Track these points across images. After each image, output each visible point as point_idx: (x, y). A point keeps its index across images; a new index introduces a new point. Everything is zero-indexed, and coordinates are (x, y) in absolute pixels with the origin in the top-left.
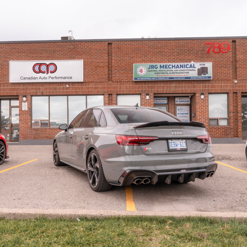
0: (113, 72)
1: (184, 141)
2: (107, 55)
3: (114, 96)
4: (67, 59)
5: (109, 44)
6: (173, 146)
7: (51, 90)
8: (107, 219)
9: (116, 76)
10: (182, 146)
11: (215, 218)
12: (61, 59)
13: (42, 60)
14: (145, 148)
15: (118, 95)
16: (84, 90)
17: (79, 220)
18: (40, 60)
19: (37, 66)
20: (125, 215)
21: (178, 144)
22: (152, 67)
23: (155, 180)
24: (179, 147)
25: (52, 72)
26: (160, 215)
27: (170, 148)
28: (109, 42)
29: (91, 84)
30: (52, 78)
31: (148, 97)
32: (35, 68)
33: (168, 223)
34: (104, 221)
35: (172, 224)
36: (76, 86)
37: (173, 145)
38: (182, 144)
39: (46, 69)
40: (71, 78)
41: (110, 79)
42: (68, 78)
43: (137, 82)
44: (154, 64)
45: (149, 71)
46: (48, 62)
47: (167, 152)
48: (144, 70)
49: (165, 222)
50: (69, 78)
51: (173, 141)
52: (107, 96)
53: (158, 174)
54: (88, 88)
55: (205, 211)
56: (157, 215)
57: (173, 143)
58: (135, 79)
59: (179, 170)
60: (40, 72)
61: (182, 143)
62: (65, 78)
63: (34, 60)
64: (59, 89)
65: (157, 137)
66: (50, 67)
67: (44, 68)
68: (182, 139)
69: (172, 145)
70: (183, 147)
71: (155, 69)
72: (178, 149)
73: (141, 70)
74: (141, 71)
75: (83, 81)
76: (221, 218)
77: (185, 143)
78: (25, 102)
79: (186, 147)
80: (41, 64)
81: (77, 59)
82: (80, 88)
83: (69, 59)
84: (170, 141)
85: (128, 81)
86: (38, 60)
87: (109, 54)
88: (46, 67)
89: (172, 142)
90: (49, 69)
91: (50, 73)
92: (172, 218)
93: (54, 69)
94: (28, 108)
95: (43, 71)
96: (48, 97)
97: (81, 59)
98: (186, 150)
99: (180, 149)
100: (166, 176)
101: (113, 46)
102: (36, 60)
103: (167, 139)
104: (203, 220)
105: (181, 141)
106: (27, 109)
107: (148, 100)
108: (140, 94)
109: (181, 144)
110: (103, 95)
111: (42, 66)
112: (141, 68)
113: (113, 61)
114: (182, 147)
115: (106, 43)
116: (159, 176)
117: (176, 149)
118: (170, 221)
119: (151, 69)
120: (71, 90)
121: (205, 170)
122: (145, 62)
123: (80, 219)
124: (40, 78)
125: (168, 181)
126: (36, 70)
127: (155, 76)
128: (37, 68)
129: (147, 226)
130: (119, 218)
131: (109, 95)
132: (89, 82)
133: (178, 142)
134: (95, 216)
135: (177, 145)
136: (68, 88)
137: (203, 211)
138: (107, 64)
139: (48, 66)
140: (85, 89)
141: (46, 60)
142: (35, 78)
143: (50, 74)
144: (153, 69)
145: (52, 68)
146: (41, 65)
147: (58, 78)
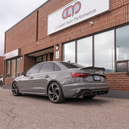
7: (77, 33)
16: (111, 21)
19: (65, 12)
25: (77, 13)
29: (121, 9)
30: (77, 19)
32: (64, 14)
39: (72, 11)
40: (95, 11)
42: (91, 12)
50: (93, 11)
60: (68, 16)
62: (88, 13)
64: (84, 29)
66: (75, 7)
78: (57, 50)
82: (106, 21)
88: (72, 9)
90: (75, 9)
91: (76, 14)
93: (78, 8)
94: (59, 56)
95: (70, 14)
106: (58, 58)
111: (69, 10)
120: (96, 26)
124: (67, 22)
126: (64, 16)
136: (93, 25)
140: (113, 19)
143: (75, 16)
147: (82, 16)
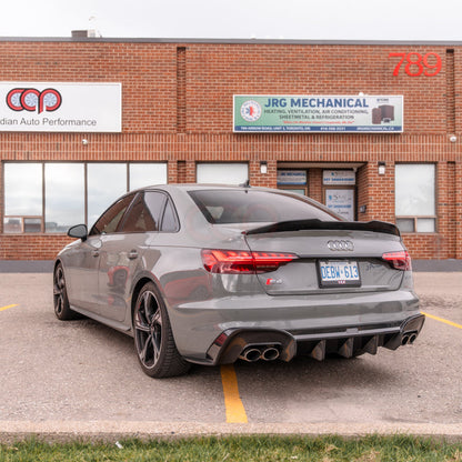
0: (188, 113)
1: (354, 264)
2: (174, 74)
3: (190, 165)
4: (86, 81)
5: (178, 49)
6: (330, 275)
7: (48, 150)
8: (185, 443)
9: (195, 121)
10: (350, 275)
11: (432, 436)
12: (72, 80)
13: (27, 80)
14: (269, 280)
15: (198, 162)
16: (123, 150)
17: (120, 446)
18: (23, 80)
19: (15, 95)
20: (229, 432)
21: (340, 270)
22: (275, 102)
23: (290, 352)
24: (342, 278)
26: (309, 432)
27: (324, 280)
28: (181, 45)
29: (140, 137)
30: (51, 123)
31: (264, 169)
32: (13, 98)
33: (326, 450)
34: (179, 447)
35: (336, 453)
36: (105, 141)
37: (331, 273)
38: (348, 270)
39: (37, 101)
40: (94, 123)
41: (180, 127)
42: (86, 123)
43: (240, 136)
44: (279, 97)
45: (268, 111)
46: (41, 86)
47: (315, 288)
48: (256, 110)
49: (319, 448)
50: (90, 123)
51: (330, 264)
52: (174, 165)
53: (296, 337)
54: (132, 146)
55: (402, 421)
56: (301, 431)
58: (238, 128)
59: (343, 329)
60: (23, 107)
61: (349, 268)
62: (80, 123)
63: (9, 80)
64: (67, 147)
65: (294, 254)
66: (46, 97)
67: (31, 100)
68: (350, 259)
69: (328, 272)
70: (352, 277)
71: (280, 108)
72: (341, 282)
73: (251, 108)
74: (251, 111)
75: (120, 130)
76: (444, 438)
77: (355, 269)
79: (358, 279)
80: (26, 89)
81: (107, 81)
82: (113, 147)
83: (89, 81)
84: (322, 264)
85: (221, 134)
86: (18, 80)
87: (180, 72)
88: (36, 97)
89: (327, 267)
90: (45, 101)
92: (336, 439)
93: (55, 103)
95: (30, 105)
96: (40, 165)
97: (117, 81)
98: (357, 284)
99: (344, 282)
100: (315, 343)
101: (188, 55)
102: (14, 80)
103: (317, 260)
104: (405, 442)
105: (347, 264)
107: (266, 175)
108: (247, 162)
109: (346, 270)
110: (166, 162)
111: (29, 95)
112: (249, 104)
113: (189, 87)
114: (350, 279)
115: (174, 48)
116: (299, 343)
118: (332, 446)
119: (271, 108)
120: (93, 149)
121: (398, 328)
122: (259, 92)
123: (122, 444)
124: (23, 121)
125: (319, 353)
126: (13, 102)
127: (281, 122)
128: (15, 100)
129: (279, 459)
130: (213, 441)
131: (179, 162)
132: (133, 133)
133: (341, 266)
134: (157, 438)
135: (338, 274)
136: (87, 145)
137: (398, 420)
138: (174, 94)
139: (40, 95)
140: (126, 148)
141: (36, 80)
142: (11, 122)
143: (45, 114)
144: (275, 107)
145: (50, 100)
146: (24, 92)
147: (65, 123)
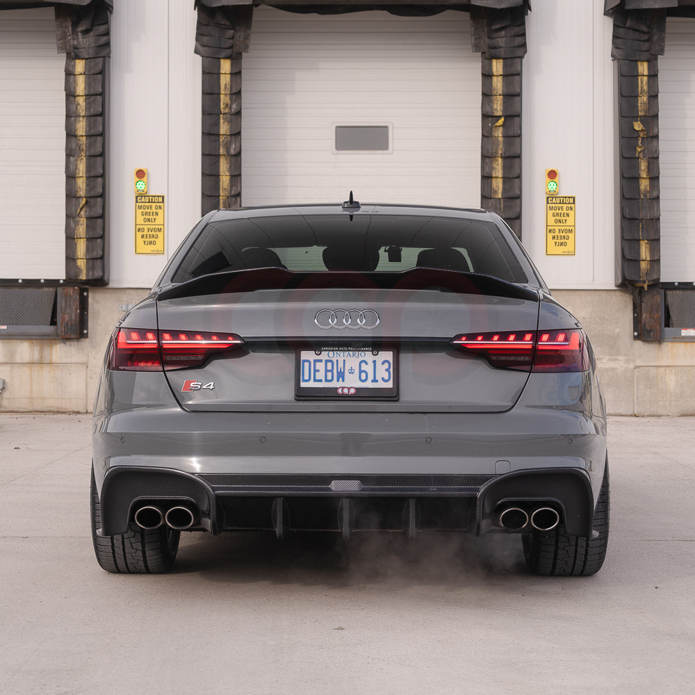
1: (388, 355)
6: (320, 375)
10: (371, 377)
14: (188, 383)
21: (348, 367)
24: (351, 383)
27: (303, 385)
38: (369, 368)
51: (324, 355)
57: (321, 366)
61: (371, 365)
65: (235, 336)
68: (376, 345)
69: (316, 371)
70: (375, 380)
72: (346, 391)
77: (386, 365)
79: (390, 385)
84: (306, 355)
89: (315, 361)
98: (391, 396)
99: (352, 391)
103: (294, 346)
105: (368, 356)
109: (364, 367)
114: (369, 384)
117: (337, 389)
133: (350, 360)
135: (341, 375)
